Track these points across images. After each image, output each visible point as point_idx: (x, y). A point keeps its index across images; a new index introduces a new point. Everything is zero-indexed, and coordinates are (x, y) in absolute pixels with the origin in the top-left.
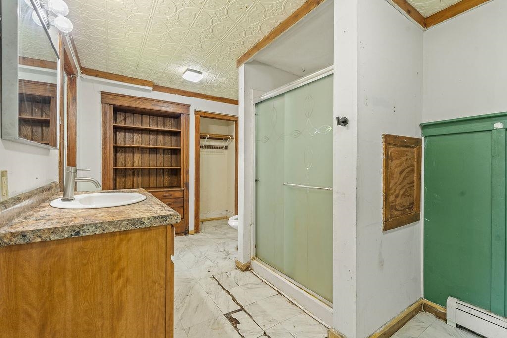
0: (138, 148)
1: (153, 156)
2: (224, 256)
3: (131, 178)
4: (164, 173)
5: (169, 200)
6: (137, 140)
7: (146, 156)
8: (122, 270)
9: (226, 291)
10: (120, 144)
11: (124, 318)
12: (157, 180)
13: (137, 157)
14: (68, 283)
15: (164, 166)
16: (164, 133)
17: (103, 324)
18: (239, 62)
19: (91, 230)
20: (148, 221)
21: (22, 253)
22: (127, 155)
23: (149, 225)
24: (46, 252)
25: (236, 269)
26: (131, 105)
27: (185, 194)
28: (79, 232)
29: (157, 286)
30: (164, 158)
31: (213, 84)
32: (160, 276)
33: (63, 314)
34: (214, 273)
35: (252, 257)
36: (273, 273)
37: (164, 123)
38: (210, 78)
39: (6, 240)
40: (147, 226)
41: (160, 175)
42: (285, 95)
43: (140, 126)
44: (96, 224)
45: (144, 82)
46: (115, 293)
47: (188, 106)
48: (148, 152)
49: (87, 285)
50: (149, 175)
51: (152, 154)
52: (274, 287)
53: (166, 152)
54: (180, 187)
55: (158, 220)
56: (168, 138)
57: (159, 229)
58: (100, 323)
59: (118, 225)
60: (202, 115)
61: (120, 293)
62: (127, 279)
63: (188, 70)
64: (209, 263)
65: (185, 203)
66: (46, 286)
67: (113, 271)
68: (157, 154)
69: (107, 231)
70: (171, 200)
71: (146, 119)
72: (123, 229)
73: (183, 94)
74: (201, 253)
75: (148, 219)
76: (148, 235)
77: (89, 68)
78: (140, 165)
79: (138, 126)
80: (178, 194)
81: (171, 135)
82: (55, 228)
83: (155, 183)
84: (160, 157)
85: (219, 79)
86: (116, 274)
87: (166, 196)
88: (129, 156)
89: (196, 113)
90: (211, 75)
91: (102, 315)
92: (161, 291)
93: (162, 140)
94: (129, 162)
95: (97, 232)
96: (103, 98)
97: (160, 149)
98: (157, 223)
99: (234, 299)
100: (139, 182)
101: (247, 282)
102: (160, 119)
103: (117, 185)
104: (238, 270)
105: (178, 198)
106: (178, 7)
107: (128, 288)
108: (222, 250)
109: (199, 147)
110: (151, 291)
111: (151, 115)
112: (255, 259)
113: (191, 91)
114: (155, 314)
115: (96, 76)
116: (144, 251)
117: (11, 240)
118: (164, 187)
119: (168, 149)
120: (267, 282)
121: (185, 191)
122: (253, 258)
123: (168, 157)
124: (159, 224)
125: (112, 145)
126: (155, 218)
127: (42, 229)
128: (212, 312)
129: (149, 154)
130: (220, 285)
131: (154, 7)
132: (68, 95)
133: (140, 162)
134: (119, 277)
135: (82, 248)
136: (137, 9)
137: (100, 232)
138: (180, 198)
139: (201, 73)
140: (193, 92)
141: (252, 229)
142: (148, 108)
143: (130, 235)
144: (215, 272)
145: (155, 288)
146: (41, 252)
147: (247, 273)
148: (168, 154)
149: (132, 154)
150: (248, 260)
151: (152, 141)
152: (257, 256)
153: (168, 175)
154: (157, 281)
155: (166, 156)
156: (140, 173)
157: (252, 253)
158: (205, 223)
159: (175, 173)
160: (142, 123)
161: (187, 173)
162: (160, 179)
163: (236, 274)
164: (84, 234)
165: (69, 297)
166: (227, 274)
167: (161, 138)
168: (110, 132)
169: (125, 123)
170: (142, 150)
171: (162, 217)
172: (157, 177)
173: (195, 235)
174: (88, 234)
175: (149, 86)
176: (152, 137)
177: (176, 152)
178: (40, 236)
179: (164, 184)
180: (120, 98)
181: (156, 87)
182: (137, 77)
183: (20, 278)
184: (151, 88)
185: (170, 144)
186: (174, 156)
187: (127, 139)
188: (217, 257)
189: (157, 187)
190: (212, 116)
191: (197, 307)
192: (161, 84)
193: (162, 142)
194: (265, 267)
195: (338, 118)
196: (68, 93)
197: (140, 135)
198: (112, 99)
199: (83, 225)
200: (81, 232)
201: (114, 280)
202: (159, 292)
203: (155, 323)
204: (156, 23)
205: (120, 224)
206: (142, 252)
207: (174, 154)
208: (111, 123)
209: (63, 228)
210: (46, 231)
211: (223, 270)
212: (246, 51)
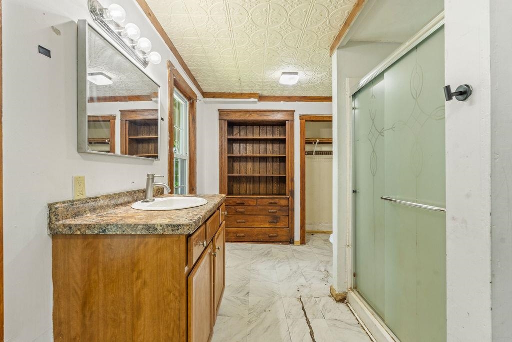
0: (250, 157)
1: (263, 165)
2: (322, 276)
3: (245, 185)
4: (273, 181)
5: (274, 207)
6: (249, 150)
7: (257, 164)
8: (140, 272)
9: (307, 319)
10: (236, 153)
11: (142, 319)
12: (266, 187)
13: (250, 165)
14: (101, 273)
15: (273, 174)
16: (273, 141)
17: (126, 317)
18: (332, 49)
19: (113, 230)
20: (161, 228)
21: (72, 241)
22: (241, 164)
23: (161, 232)
24: (86, 243)
25: (330, 296)
26: (241, 118)
27: (290, 203)
28: (105, 230)
29: (171, 297)
30: (273, 166)
31: (315, 83)
32: (175, 287)
33: (97, 298)
34: (303, 294)
35: (349, 286)
36: (372, 318)
37: (273, 132)
38: (309, 77)
39: (60, 230)
40: (160, 233)
41: (270, 182)
42: (385, 74)
43: (251, 137)
44: (118, 225)
45: (250, 95)
46: (135, 292)
47: (293, 111)
48: (258, 161)
49: (114, 279)
50: (259, 182)
51: (262, 162)
52: (371, 337)
53: (275, 159)
54: (285, 194)
55: (170, 229)
56: (276, 146)
57: (173, 237)
58: (123, 317)
59: (135, 228)
60: (308, 119)
61: (139, 293)
62: (145, 282)
63: (284, 73)
64: (302, 281)
65: (290, 211)
66: (87, 271)
67: (133, 271)
68: (266, 162)
69: (125, 232)
70: (277, 208)
71: (256, 129)
72: (138, 233)
73: (288, 99)
74: (299, 267)
75: (161, 226)
76: (163, 242)
77: (209, 91)
78: (252, 172)
79: (250, 136)
80: (283, 202)
81: (280, 143)
82: (90, 224)
83: (265, 191)
84: (269, 164)
85: (319, 76)
86: (135, 274)
87: (271, 203)
88: (243, 164)
89: (301, 117)
90: (308, 73)
91: (125, 309)
92: (175, 303)
93: (271, 148)
94: (243, 169)
95: (118, 233)
96: (220, 115)
97: (269, 157)
98: (169, 231)
99: (312, 334)
100: (252, 189)
101: (337, 318)
102: (269, 128)
103: (234, 190)
104: (331, 299)
105: (283, 206)
106: (247, 9)
107: (145, 290)
108: (322, 269)
109: (304, 154)
110: (166, 300)
111: (262, 125)
112: (353, 291)
113: (295, 95)
114: (170, 325)
115: (214, 97)
116: (159, 257)
117: (63, 230)
118: (273, 194)
119: (276, 157)
120: (364, 326)
121: (290, 199)
122: (351, 288)
123: (276, 165)
124: (171, 232)
125: (227, 155)
126: (168, 225)
127: (81, 224)
128: (281, 339)
129: (259, 162)
130: (304, 310)
131: (228, 18)
132: (189, 117)
133: (252, 170)
134: (138, 278)
135: (110, 244)
136: (218, 27)
137: (120, 233)
138: (285, 206)
139: (297, 73)
140: (297, 97)
141: (349, 252)
142: (255, 119)
143: (147, 240)
144: (304, 292)
145: (169, 297)
146: (83, 243)
147: (342, 306)
148: (277, 162)
149: (245, 163)
150: (345, 290)
151: (262, 151)
152: (355, 288)
153: (277, 183)
154: (172, 291)
155: (275, 164)
156: (252, 181)
157: (349, 281)
158: (316, 235)
159: (282, 180)
160: (253, 134)
161: (292, 180)
162: (270, 186)
163: (327, 303)
164: (109, 233)
165: (101, 285)
166: (317, 299)
167: (269, 146)
168: (225, 144)
169: (240, 135)
170: (253, 159)
171: (174, 226)
172: (266, 184)
173: (301, 246)
174: (111, 233)
175: (254, 98)
176: (262, 146)
177: (283, 159)
178: (79, 230)
179: (273, 191)
180: (232, 113)
181: (261, 98)
182: (244, 92)
183: (71, 260)
184: (256, 100)
185: (278, 152)
186: (282, 164)
187: (241, 150)
188: (314, 277)
189: (266, 194)
190: (319, 119)
191: (269, 327)
192: (265, 93)
193: (271, 150)
194: (363, 306)
195: (448, 88)
196: (189, 115)
197: (251, 145)
198: (226, 115)
199: (108, 225)
200: (107, 231)
201: (134, 279)
202: (174, 303)
203: (170, 335)
204: (237, 34)
205: (136, 228)
206: (157, 258)
207: (282, 162)
208: (226, 136)
209: (94, 225)
210: (83, 226)
211: (314, 295)
212: (336, 32)
